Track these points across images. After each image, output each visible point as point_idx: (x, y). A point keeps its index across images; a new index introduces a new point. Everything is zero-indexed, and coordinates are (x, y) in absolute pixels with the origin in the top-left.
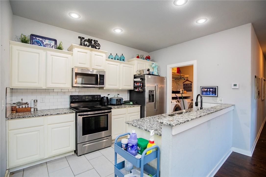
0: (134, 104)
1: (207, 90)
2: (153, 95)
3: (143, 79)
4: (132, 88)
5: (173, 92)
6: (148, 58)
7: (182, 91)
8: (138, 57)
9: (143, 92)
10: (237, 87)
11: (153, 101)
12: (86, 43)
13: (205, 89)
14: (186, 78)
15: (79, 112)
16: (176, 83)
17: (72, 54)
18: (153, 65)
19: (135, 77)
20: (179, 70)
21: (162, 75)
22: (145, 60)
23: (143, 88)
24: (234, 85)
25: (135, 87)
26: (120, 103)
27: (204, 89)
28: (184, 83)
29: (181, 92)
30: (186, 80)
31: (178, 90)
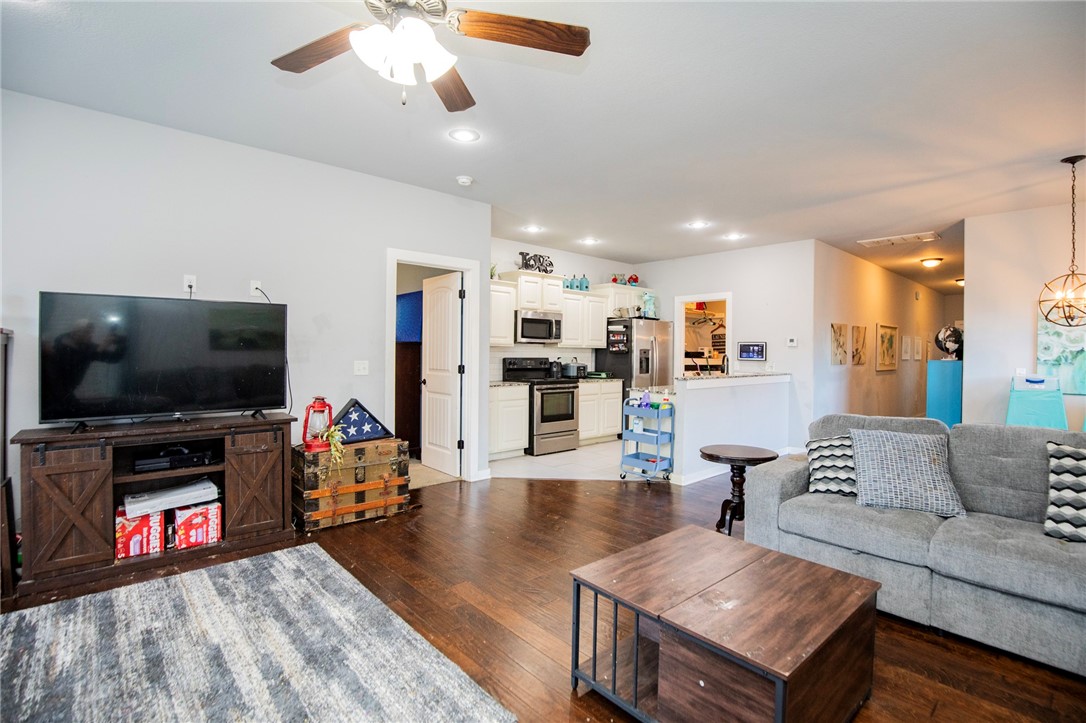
0: (608, 377)
1: (749, 349)
2: (647, 359)
3: (628, 327)
4: (603, 345)
5: (688, 355)
6: (634, 280)
7: (710, 352)
8: (615, 280)
9: (628, 353)
10: (794, 344)
11: (648, 372)
12: (532, 262)
14: (717, 321)
15: (538, 384)
16: (694, 332)
17: (516, 286)
18: (646, 297)
19: (610, 323)
20: (701, 306)
21: (664, 318)
22: (628, 286)
23: (629, 344)
24: (790, 340)
25: (610, 343)
26: (583, 374)
28: (715, 333)
29: (706, 355)
30: (717, 325)
31: (700, 351)
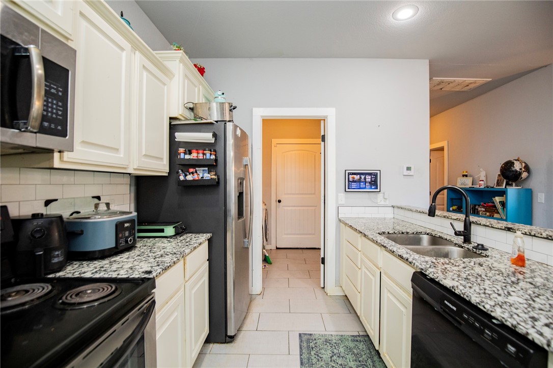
1: (360, 178)
3: (217, 138)
9: (221, 183)
10: (412, 172)
13: (355, 176)
19: (173, 127)
23: (219, 169)
24: (407, 167)
26: (132, 239)
27: (353, 176)
